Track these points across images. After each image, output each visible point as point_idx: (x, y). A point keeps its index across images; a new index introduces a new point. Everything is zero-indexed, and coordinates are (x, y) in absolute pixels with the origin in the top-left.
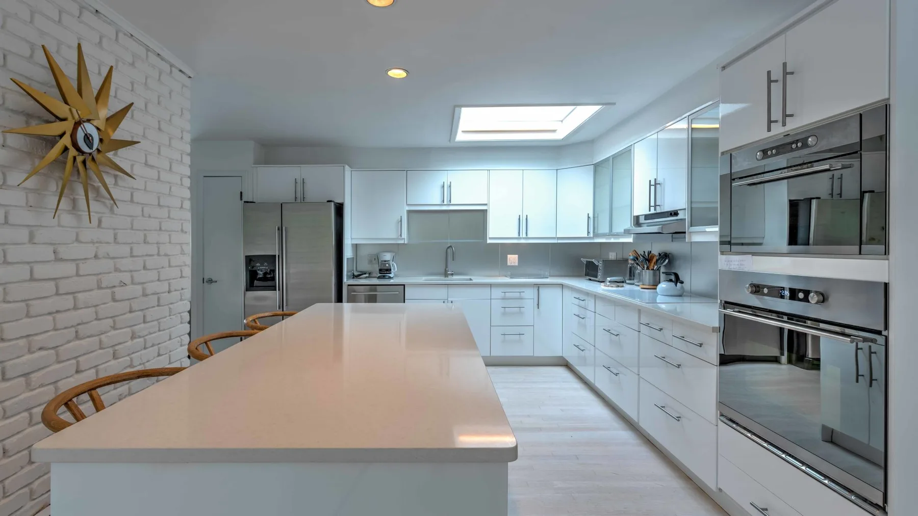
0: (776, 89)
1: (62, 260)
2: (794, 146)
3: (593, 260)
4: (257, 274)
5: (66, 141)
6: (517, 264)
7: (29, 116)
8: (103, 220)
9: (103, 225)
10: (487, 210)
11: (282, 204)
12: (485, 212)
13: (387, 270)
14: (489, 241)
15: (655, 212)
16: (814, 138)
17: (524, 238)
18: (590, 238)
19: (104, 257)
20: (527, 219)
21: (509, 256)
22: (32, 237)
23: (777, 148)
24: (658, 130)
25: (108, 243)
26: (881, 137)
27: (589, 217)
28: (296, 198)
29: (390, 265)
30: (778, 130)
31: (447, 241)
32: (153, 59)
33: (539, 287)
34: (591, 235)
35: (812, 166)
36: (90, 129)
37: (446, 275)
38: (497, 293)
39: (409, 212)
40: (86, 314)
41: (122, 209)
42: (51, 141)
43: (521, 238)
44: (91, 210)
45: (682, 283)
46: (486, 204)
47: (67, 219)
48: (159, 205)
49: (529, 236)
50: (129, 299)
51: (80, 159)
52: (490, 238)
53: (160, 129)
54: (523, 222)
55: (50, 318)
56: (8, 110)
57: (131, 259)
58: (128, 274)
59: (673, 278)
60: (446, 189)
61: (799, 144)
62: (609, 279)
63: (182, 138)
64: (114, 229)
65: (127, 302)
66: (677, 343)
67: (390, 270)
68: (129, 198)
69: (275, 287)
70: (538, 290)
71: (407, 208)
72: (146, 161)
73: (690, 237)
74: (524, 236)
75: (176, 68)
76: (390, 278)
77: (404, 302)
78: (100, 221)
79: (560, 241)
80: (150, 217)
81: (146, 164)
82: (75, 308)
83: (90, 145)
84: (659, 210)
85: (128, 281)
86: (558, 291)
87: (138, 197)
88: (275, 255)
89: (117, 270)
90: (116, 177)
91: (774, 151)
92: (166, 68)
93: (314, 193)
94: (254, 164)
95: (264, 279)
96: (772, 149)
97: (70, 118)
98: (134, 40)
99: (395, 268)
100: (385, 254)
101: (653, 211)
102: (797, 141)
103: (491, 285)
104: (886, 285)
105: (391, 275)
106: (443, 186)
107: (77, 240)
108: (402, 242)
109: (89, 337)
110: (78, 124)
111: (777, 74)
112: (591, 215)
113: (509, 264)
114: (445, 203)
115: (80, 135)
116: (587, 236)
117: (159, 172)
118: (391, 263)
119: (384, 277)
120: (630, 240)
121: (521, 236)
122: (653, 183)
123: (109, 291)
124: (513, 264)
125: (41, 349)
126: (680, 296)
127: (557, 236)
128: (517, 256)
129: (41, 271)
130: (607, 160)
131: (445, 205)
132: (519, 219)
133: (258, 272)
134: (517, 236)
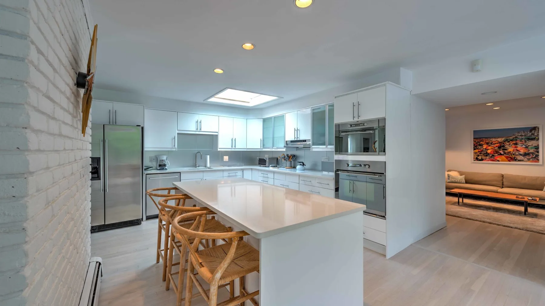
0: (356, 108)
2: (360, 125)
3: (264, 158)
6: (228, 160)
11: (104, 125)
12: (217, 135)
13: (164, 165)
14: (219, 150)
15: (297, 140)
16: (366, 124)
17: (234, 149)
20: (235, 140)
21: (224, 157)
23: (355, 125)
24: (298, 110)
26: (384, 126)
27: (261, 140)
28: (110, 122)
29: (166, 163)
30: (356, 119)
31: (197, 149)
34: (262, 148)
35: (366, 131)
37: (195, 166)
38: (226, 174)
39: (178, 134)
45: (305, 165)
46: (217, 132)
49: (236, 148)
52: (219, 148)
54: (234, 141)
59: (302, 164)
60: (199, 123)
61: (362, 125)
62: (270, 165)
66: (318, 185)
67: (166, 165)
69: (99, 177)
70: (243, 171)
71: (177, 132)
73: (312, 150)
74: (234, 147)
76: (166, 169)
77: (180, 181)
79: (248, 150)
84: (298, 139)
86: (250, 172)
88: (100, 158)
91: (354, 126)
96: (353, 125)
99: (168, 163)
100: (163, 156)
101: (296, 140)
102: (361, 124)
103: (223, 170)
104: (385, 162)
105: (166, 168)
106: (197, 122)
108: (175, 150)
111: (356, 104)
112: (262, 140)
113: (224, 160)
114: (198, 130)
116: (260, 148)
118: (166, 161)
119: (163, 169)
120: (284, 150)
122: (296, 129)
124: (226, 161)
126: (304, 170)
127: (247, 148)
128: (228, 157)
130: (271, 118)
131: (198, 131)
132: (232, 140)
134: (231, 147)
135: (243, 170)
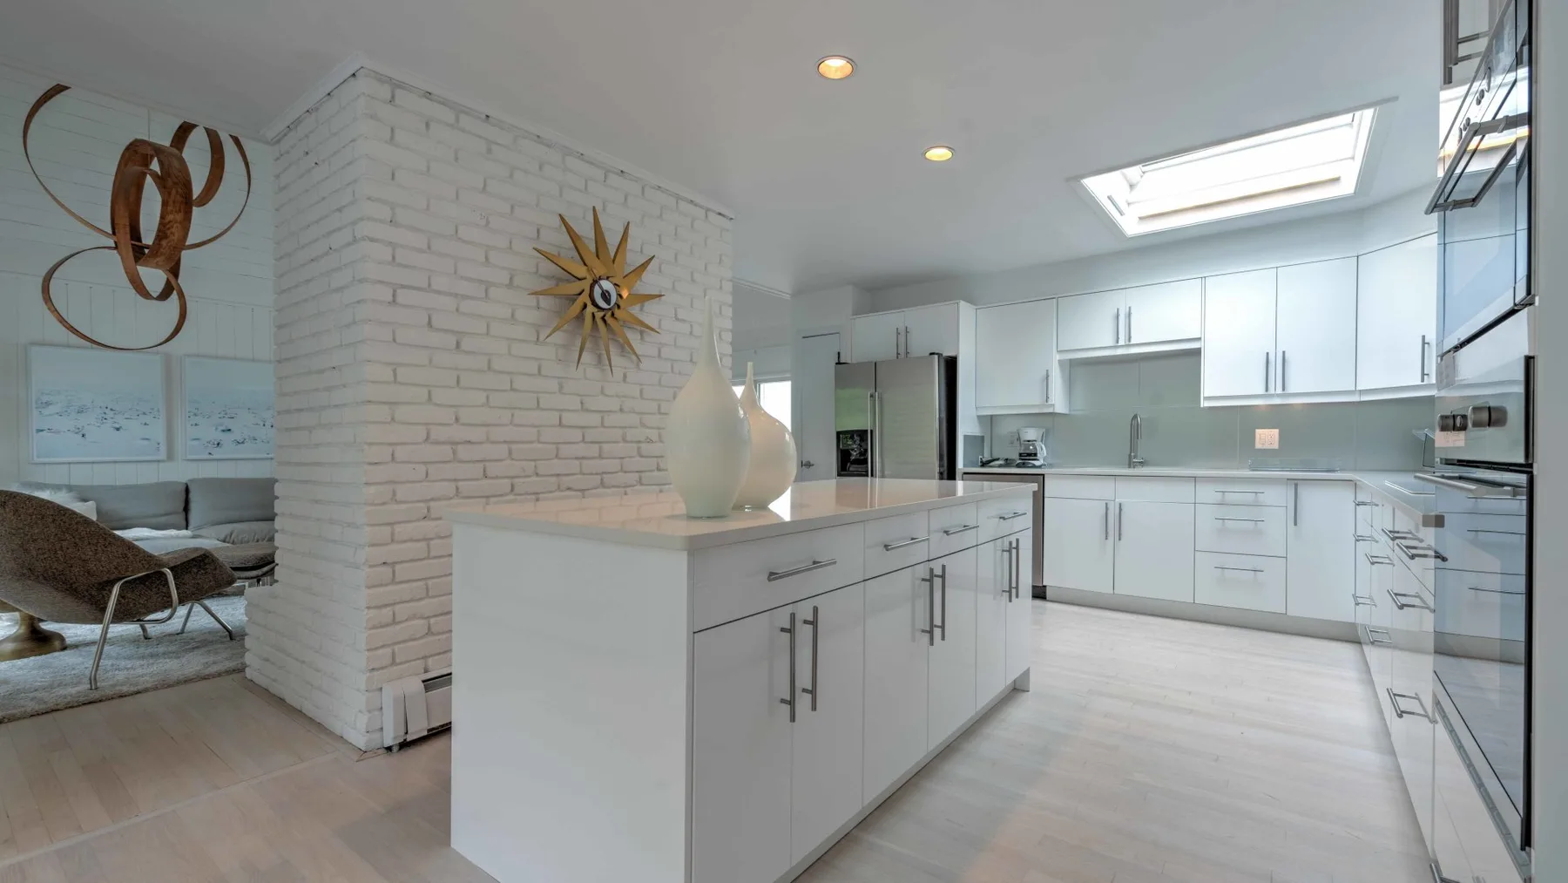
1: (588, 411)
4: (850, 455)
5: (585, 298)
6: (1276, 446)
7: (559, 280)
8: (628, 375)
9: (628, 380)
10: (1200, 349)
11: (876, 364)
12: (1196, 352)
13: (1029, 455)
14: (1204, 404)
17: (1278, 395)
18: (1429, 386)
19: (630, 412)
20: (1284, 359)
21: (1257, 431)
22: (561, 387)
25: (633, 398)
28: (898, 354)
29: (1035, 448)
32: (683, 206)
33: (1296, 485)
36: (606, 285)
37: (1130, 464)
38: (1206, 494)
39: (1062, 362)
40: (613, 465)
41: (645, 364)
42: (572, 299)
43: (1272, 396)
44: (613, 364)
46: (1199, 340)
47: (593, 372)
48: (691, 360)
49: (1291, 390)
50: (657, 457)
51: (599, 315)
52: (1206, 399)
53: (693, 280)
54: (1275, 365)
55: (577, 462)
56: (541, 276)
57: (659, 416)
58: (656, 431)
60: (1122, 321)
63: (721, 288)
64: (641, 385)
65: (655, 459)
67: (1035, 455)
68: (656, 353)
69: (867, 471)
70: (1295, 490)
71: (1058, 357)
72: (676, 315)
74: (1279, 391)
75: (714, 211)
76: (1034, 465)
78: (625, 376)
79: (1365, 398)
80: (680, 373)
81: (677, 319)
82: (600, 457)
83: (608, 303)
85: (655, 438)
87: (665, 352)
88: (867, 431)
89: (643, 425)
90: (642, 333)
92: (701, 213)
93: (920, 345)
94: (853, 315)
95: (857, 462)
97: (588, 277)
98: (662, 192)
99: (1043, 452)
100: (1029, 429)
103: (1195, 479)
105: (1037, 463)
106: (1118, 317)
107: (602, 392)
108: (1050, 410)
109: (613, 486)
110: (595, 282)
113: (1258, 446)
114: (1122, 344)
115: (597, 292)
116: (1419, 382)
117: (691, 326)
118: (1038, 443)
119: (1023, 465)
121: (1272, 391)
123: (635, 445)
124: (1267, 446)
125: (569, 489)
127: (1359, 388)
128: (1276, 431)
129: (569, 418)
131: (1121, 347)
132: (1267, 360)
133: (852, 452)
134: (1261, 391)
135: (1296, 484)
